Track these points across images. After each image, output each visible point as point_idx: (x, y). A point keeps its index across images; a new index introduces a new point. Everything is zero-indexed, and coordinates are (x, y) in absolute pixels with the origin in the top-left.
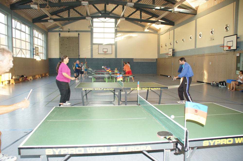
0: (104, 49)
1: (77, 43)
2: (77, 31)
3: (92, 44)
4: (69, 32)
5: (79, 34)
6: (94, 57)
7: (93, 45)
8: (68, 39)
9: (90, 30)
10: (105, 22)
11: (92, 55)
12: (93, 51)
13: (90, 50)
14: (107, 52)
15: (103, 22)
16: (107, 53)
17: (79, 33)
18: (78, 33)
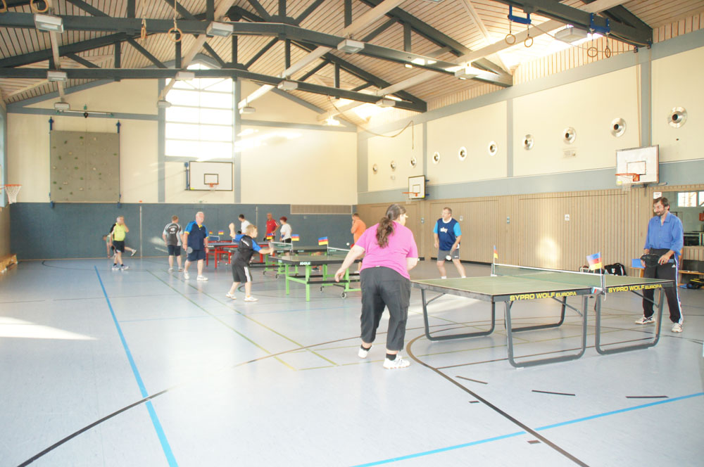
0: (206, 176)
1: (115, 154)
2: (112, 115)
3: (163, 159)
4: (88, 118)
5: (119, 125)
6: (167, 201)
7: (166, 163)
8: (81, 138)
9: (156, 112)
10: (203, 90)
11: (162, 193)
12: (167, 181)
13: (155, 178)
14: (218, 184)
15: (196, 90)
16: (218, 188)
17: (122, 121)
18: (115, 121)
